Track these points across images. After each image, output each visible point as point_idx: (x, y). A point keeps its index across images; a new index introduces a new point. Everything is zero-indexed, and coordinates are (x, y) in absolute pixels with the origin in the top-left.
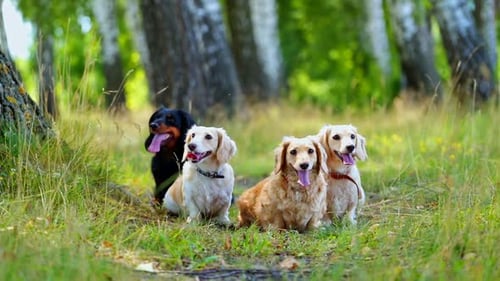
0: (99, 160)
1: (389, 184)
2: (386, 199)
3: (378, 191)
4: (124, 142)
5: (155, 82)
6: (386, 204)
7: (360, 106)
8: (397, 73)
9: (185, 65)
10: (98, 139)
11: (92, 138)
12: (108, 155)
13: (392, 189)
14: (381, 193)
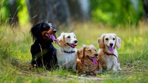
0: (6, 47)
1: (136, 60)
2: (135, 66)
3: (132, 62)
4: (17, 39)
5: (31, 13)
6: (135, 68)
7: (124, 24)
8: (141, 9)
9: (45, 5)
10: (5, 38)
11: (2, 37)
12: (9, 45)
13: (138, 61)
14: (133, 63)
